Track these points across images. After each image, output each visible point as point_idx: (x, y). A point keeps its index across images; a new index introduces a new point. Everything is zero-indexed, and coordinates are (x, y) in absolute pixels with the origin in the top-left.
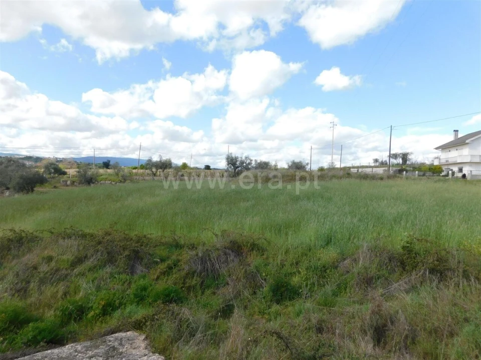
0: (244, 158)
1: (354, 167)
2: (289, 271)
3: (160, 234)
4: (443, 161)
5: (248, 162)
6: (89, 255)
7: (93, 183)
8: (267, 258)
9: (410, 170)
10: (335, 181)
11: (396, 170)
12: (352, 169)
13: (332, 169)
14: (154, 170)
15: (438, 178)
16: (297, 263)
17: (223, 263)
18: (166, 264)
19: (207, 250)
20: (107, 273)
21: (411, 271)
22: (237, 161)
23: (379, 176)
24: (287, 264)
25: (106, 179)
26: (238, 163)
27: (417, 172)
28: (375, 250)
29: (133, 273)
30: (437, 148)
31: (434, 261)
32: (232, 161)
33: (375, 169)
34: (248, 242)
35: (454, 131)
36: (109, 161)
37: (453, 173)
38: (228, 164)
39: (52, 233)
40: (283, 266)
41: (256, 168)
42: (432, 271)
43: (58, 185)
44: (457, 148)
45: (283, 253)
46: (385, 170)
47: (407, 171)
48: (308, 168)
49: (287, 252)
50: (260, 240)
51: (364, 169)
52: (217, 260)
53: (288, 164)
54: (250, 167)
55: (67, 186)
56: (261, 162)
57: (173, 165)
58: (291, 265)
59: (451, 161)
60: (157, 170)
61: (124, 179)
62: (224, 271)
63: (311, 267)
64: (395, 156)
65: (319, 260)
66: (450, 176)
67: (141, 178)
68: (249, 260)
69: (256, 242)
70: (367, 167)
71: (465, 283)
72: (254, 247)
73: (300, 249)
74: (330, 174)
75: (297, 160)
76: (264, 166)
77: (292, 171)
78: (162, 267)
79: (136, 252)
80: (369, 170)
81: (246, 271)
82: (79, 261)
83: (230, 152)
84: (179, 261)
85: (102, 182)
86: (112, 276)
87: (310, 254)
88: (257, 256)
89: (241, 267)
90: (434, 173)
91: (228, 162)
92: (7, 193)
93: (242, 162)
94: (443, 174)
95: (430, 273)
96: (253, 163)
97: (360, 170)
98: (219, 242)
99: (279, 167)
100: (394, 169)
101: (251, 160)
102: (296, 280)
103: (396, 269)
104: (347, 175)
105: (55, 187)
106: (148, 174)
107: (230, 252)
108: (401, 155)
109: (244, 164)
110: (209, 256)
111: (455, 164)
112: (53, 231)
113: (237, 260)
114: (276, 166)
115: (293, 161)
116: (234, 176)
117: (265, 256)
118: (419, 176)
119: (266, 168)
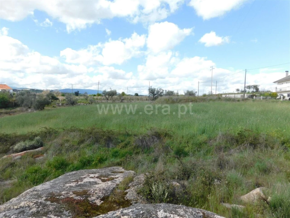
0: (159, 89)
1: (224, 94)
2: (184, 145)
3: (118, 130)
4: (278, 90)
5: (161, 92)
6: (86, 139)
7: (75, 104)
8: (173, 140)
9: (258, 96)
10: (211, 102)
11: (250, 95)
12: (223, 95)
13: (211, 95)
14: (107, 96)
15: (274, 100)
16: (187, 142)
17: (152, 142)
18: (124, 143)
19: (144, 136)
20: (96, 147)
21: (241, 144)
22: (155, 91)
23: (237, 99)
24: (183, 142)
25: (80, 102)
26: (155, 92)
27: (262, 97)
28: (225, 135)
29: (108, 147)
30: (274, 82)
31: (252, 139)
32: (152, 91)
33: (236, 95)
34: (164, 132)
35: (286, 71)
36: (78, 91)
37: (284, 97)
38: (150, 93)
39: (64, 129)
40: (181, 143)
41: (166, 95)
42: (251, 144)
43: (55, 106)
44: (287, 82)
45: (181, 138)
46: (242, 96)
47: (256, 96)
48: (197, 94)
49: (183, 137)
50: (170, 132)
51: (229, 95)
52: (149, 141)
53: (185, 92)
54: (162, 94)
55: (60, 106)
56: (169, 91)
57: (117, 94)
58: (185, 143)
59: (283, 90)
60: (109, 96)
61: (91, 102)
62: (152, 146)
63: (194, 143)
64: (249, 87)
65: (198, 140)
66: (282, 99)
67: (100, 101)
68: (164, 141)
69: (167, 133)
70: (232, 94)
71: (265, 149)
72: (166, 135)
73: (189, 136)
74: (209, 98)
75: (190, 90)
76: (170, 93)
77: (187, 97)
78: (122, 144)
79: (109, 138)
80: (232, 96)
81: (163, 146)
82: (82, 142)
83: (150, 86)
84: (130, 142)
85: (79, 104)
86: (99, 148)
87: (194, 138)
88: (168, 139)
89: (161, 144)
90: (272, 97)
91: (149, 91)
92: (30, 110)
93: (158, 92)
94: (278, 98)
95: (250, 145)
96: (164, 92)
97: (227, 95)
98: (149, 133)
99: (179, 94)
100: (248, 95)
101: (163, 91)
102: (186, 149)
103: (234, 144)
104: (218, 99)
105: (53, 107)
106: (104, 99)
107: (155, 137)
108: (253, 87)
109: (159, 93)
110: (145, 139)
111: (285, 92)
112: (64, 128)
113: (158, 141)
114: (177, 93)
115: (188, 90)
116: (153, 100)
117: (172, 139)
118: (263, 99)
119: (172, 95)
